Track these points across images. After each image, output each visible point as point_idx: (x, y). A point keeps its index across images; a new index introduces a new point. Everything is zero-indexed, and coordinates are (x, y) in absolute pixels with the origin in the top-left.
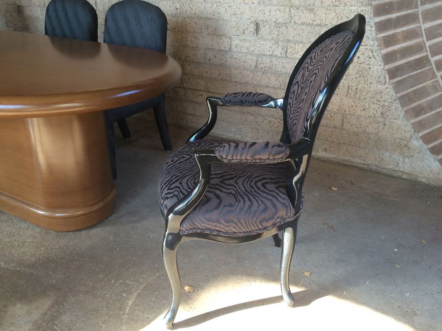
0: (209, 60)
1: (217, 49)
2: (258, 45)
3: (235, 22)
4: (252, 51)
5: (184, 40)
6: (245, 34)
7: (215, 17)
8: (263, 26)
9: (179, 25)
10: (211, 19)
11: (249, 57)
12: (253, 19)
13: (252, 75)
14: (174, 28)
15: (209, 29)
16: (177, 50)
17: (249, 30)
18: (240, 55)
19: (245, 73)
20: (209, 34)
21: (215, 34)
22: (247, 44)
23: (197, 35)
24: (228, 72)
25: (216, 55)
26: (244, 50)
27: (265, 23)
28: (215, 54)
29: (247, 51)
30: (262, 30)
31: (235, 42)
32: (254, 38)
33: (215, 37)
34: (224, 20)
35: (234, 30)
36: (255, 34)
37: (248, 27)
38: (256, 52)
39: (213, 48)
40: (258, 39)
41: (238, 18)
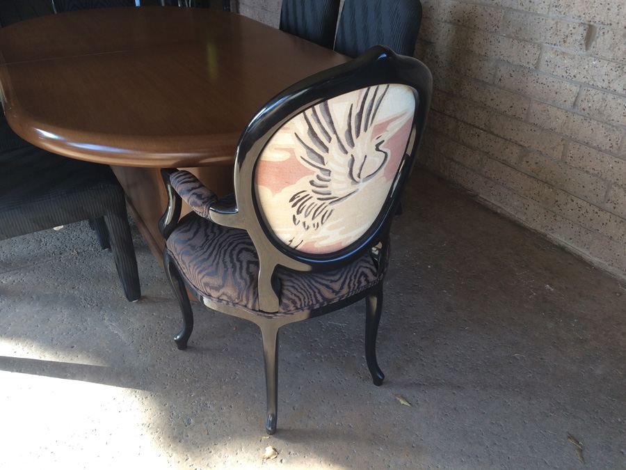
0: (500, 80)
1: (516, 63)
2: (587, 67)
3: (553, 19)
4: (572, 75)
5: (469, 41)
6: (567, 45)
7: (523, 8)
8: (601, 33)
9: (466, 16)
10: (517, 10)
11: (567, 85)
12: (585, 19)
13: (564, 117)
14: (459, 21)
15: (510, 27)
16: (456, 57)
17: (575, 37)
18: (551, 79)
19: (553, 111)
20: (508, 36)
21: (517, 38)
22: (567, 62)
23: (489, 35)
24: (526, 106)
25: (513, 74)
26: (560, 72)
27: (607, 28)
28: (511, 72)
29: (565, 74)
30: (598, 40)
31: (548, 55)
32: (581, 52)
33: (516, 42)
34: (537, 14)
35: (549, 34)
36: (584, 47)
37: (573, 31)
38: (580, 79)
39: (510, 60)
40: (588, 56)
41: (560, 12)
